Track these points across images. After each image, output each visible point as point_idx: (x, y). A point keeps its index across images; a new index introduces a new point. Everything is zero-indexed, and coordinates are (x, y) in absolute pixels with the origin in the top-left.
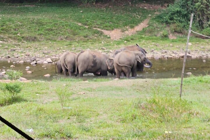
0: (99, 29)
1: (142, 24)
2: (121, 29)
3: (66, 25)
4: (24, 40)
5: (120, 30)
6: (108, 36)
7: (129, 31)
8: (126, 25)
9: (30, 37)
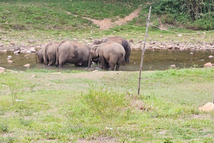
0: (88, 19)
1: (133, 14)
2: (111, 19)
3: (54, 14)
4: (11, 28)
5: (110, 20)
6: (97, 26)
7: (119, 21)
8: (116, 14)
9: (18, 25)
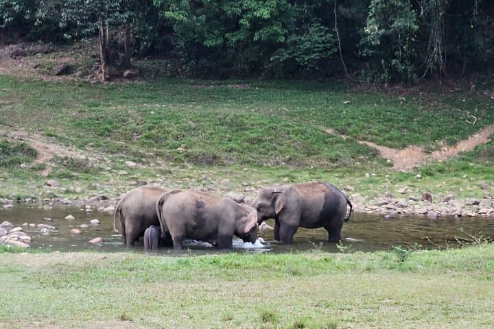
0: (370, 144)
2: (424, 146)
3: (294, 131)
4: (188, 162)
5: (420, 149)
6: (388, 161)
7: (443, 152)
8: (438, 136)
9: (204, 155)
